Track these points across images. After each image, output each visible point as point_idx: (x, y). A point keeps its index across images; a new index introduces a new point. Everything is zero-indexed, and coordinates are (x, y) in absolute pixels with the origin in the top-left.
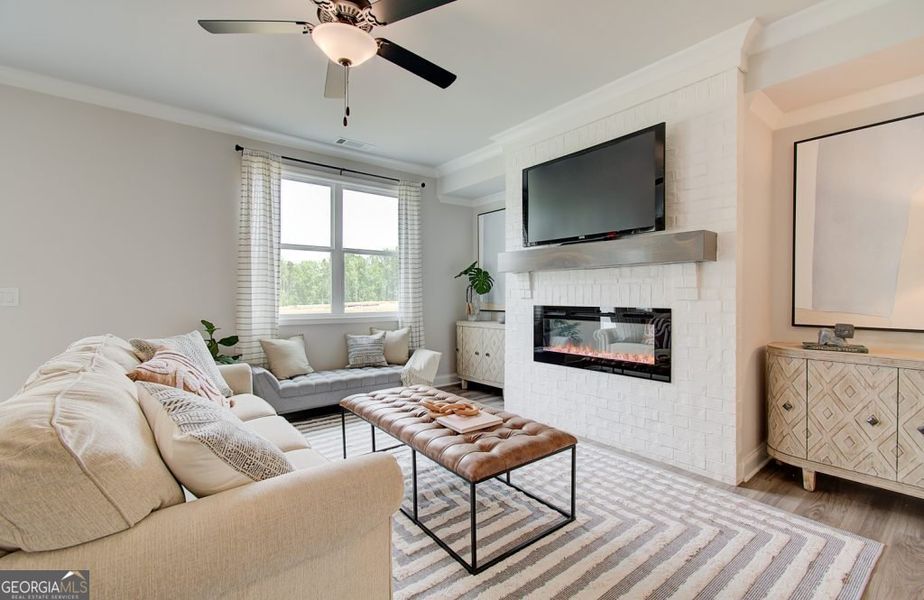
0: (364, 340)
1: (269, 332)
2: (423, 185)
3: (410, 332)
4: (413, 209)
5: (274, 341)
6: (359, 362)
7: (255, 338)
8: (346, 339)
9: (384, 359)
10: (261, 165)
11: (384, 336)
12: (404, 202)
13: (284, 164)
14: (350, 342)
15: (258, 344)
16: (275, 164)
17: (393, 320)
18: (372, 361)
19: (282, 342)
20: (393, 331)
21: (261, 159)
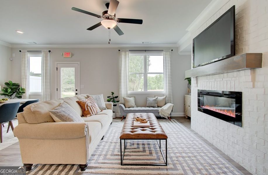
0: (151, 99)
1: (126, 95)
2: (172, 50)
3: (166, 97)
4: (168, 58)
5: (126, 98)
6: (149, 105)
7: (122, 97)
8: (147, 98)
9: (156, 105)
10: (124, 53)
11: (157, 98)
12: (165, 57)
13: (129, 52)
14: (148, 100)
15: (123, 98)
16: (128, 52)
17: (162, 93)
18: (152, 105)
19: (128, 98)
20: (161, 97)
21: (124, 52)
